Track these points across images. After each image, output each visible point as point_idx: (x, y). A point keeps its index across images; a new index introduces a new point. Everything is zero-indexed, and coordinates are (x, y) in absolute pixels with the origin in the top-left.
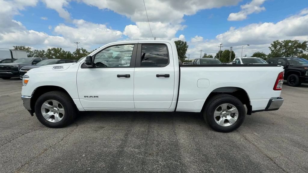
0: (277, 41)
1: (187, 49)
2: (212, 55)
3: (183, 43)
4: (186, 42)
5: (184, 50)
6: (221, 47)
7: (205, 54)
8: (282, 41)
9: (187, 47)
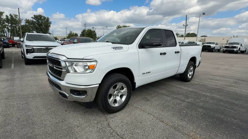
0: (120, 25)
1: (51, 25)
2: (77, 33)
3: (45, 18)
4: (48, 18)
5: (47, 26)
6: (85, 26)
7: (70, 32)
8: (122, 26)
9: (50, 23)
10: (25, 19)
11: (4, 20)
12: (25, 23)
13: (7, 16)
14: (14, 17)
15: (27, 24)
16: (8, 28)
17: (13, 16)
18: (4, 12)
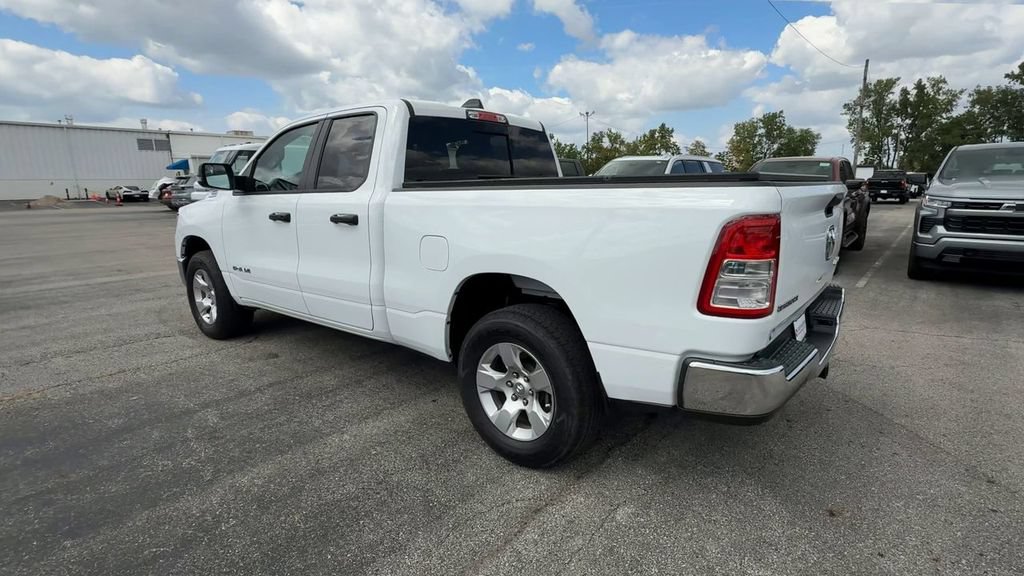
10: (971, 90)
11: (893, 108)
12: (969, 105)
13: (905, 92)
14: (929, 90)
15: (976, 110)
16: (896, 137)
17: (928, 85)
18: (898, 79)
